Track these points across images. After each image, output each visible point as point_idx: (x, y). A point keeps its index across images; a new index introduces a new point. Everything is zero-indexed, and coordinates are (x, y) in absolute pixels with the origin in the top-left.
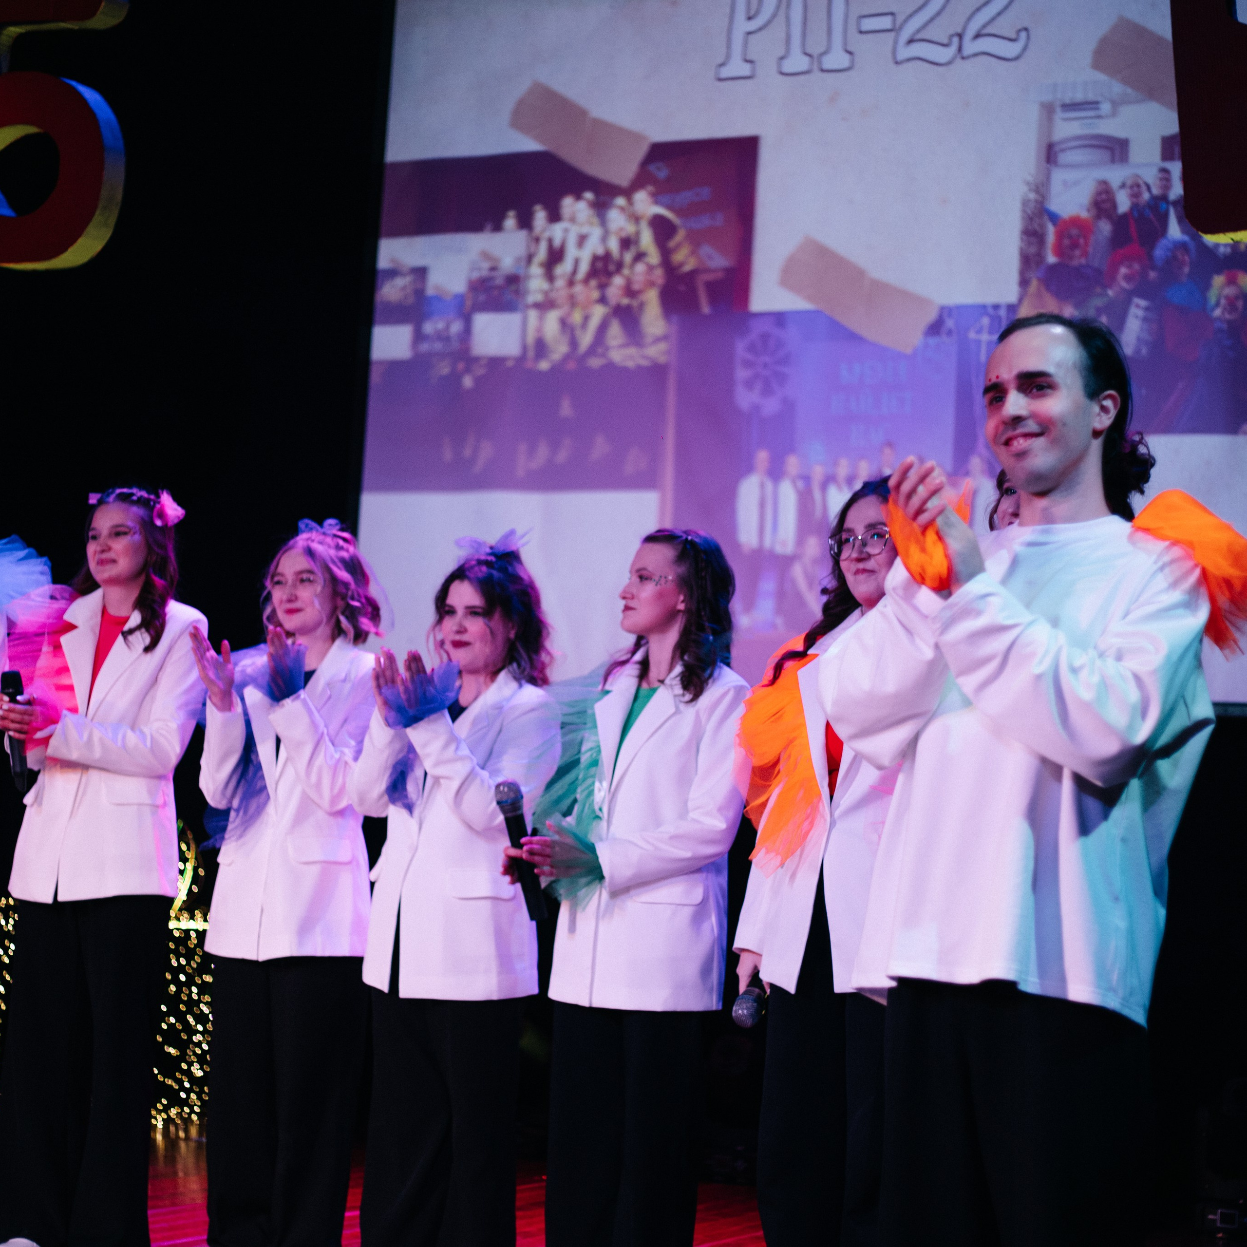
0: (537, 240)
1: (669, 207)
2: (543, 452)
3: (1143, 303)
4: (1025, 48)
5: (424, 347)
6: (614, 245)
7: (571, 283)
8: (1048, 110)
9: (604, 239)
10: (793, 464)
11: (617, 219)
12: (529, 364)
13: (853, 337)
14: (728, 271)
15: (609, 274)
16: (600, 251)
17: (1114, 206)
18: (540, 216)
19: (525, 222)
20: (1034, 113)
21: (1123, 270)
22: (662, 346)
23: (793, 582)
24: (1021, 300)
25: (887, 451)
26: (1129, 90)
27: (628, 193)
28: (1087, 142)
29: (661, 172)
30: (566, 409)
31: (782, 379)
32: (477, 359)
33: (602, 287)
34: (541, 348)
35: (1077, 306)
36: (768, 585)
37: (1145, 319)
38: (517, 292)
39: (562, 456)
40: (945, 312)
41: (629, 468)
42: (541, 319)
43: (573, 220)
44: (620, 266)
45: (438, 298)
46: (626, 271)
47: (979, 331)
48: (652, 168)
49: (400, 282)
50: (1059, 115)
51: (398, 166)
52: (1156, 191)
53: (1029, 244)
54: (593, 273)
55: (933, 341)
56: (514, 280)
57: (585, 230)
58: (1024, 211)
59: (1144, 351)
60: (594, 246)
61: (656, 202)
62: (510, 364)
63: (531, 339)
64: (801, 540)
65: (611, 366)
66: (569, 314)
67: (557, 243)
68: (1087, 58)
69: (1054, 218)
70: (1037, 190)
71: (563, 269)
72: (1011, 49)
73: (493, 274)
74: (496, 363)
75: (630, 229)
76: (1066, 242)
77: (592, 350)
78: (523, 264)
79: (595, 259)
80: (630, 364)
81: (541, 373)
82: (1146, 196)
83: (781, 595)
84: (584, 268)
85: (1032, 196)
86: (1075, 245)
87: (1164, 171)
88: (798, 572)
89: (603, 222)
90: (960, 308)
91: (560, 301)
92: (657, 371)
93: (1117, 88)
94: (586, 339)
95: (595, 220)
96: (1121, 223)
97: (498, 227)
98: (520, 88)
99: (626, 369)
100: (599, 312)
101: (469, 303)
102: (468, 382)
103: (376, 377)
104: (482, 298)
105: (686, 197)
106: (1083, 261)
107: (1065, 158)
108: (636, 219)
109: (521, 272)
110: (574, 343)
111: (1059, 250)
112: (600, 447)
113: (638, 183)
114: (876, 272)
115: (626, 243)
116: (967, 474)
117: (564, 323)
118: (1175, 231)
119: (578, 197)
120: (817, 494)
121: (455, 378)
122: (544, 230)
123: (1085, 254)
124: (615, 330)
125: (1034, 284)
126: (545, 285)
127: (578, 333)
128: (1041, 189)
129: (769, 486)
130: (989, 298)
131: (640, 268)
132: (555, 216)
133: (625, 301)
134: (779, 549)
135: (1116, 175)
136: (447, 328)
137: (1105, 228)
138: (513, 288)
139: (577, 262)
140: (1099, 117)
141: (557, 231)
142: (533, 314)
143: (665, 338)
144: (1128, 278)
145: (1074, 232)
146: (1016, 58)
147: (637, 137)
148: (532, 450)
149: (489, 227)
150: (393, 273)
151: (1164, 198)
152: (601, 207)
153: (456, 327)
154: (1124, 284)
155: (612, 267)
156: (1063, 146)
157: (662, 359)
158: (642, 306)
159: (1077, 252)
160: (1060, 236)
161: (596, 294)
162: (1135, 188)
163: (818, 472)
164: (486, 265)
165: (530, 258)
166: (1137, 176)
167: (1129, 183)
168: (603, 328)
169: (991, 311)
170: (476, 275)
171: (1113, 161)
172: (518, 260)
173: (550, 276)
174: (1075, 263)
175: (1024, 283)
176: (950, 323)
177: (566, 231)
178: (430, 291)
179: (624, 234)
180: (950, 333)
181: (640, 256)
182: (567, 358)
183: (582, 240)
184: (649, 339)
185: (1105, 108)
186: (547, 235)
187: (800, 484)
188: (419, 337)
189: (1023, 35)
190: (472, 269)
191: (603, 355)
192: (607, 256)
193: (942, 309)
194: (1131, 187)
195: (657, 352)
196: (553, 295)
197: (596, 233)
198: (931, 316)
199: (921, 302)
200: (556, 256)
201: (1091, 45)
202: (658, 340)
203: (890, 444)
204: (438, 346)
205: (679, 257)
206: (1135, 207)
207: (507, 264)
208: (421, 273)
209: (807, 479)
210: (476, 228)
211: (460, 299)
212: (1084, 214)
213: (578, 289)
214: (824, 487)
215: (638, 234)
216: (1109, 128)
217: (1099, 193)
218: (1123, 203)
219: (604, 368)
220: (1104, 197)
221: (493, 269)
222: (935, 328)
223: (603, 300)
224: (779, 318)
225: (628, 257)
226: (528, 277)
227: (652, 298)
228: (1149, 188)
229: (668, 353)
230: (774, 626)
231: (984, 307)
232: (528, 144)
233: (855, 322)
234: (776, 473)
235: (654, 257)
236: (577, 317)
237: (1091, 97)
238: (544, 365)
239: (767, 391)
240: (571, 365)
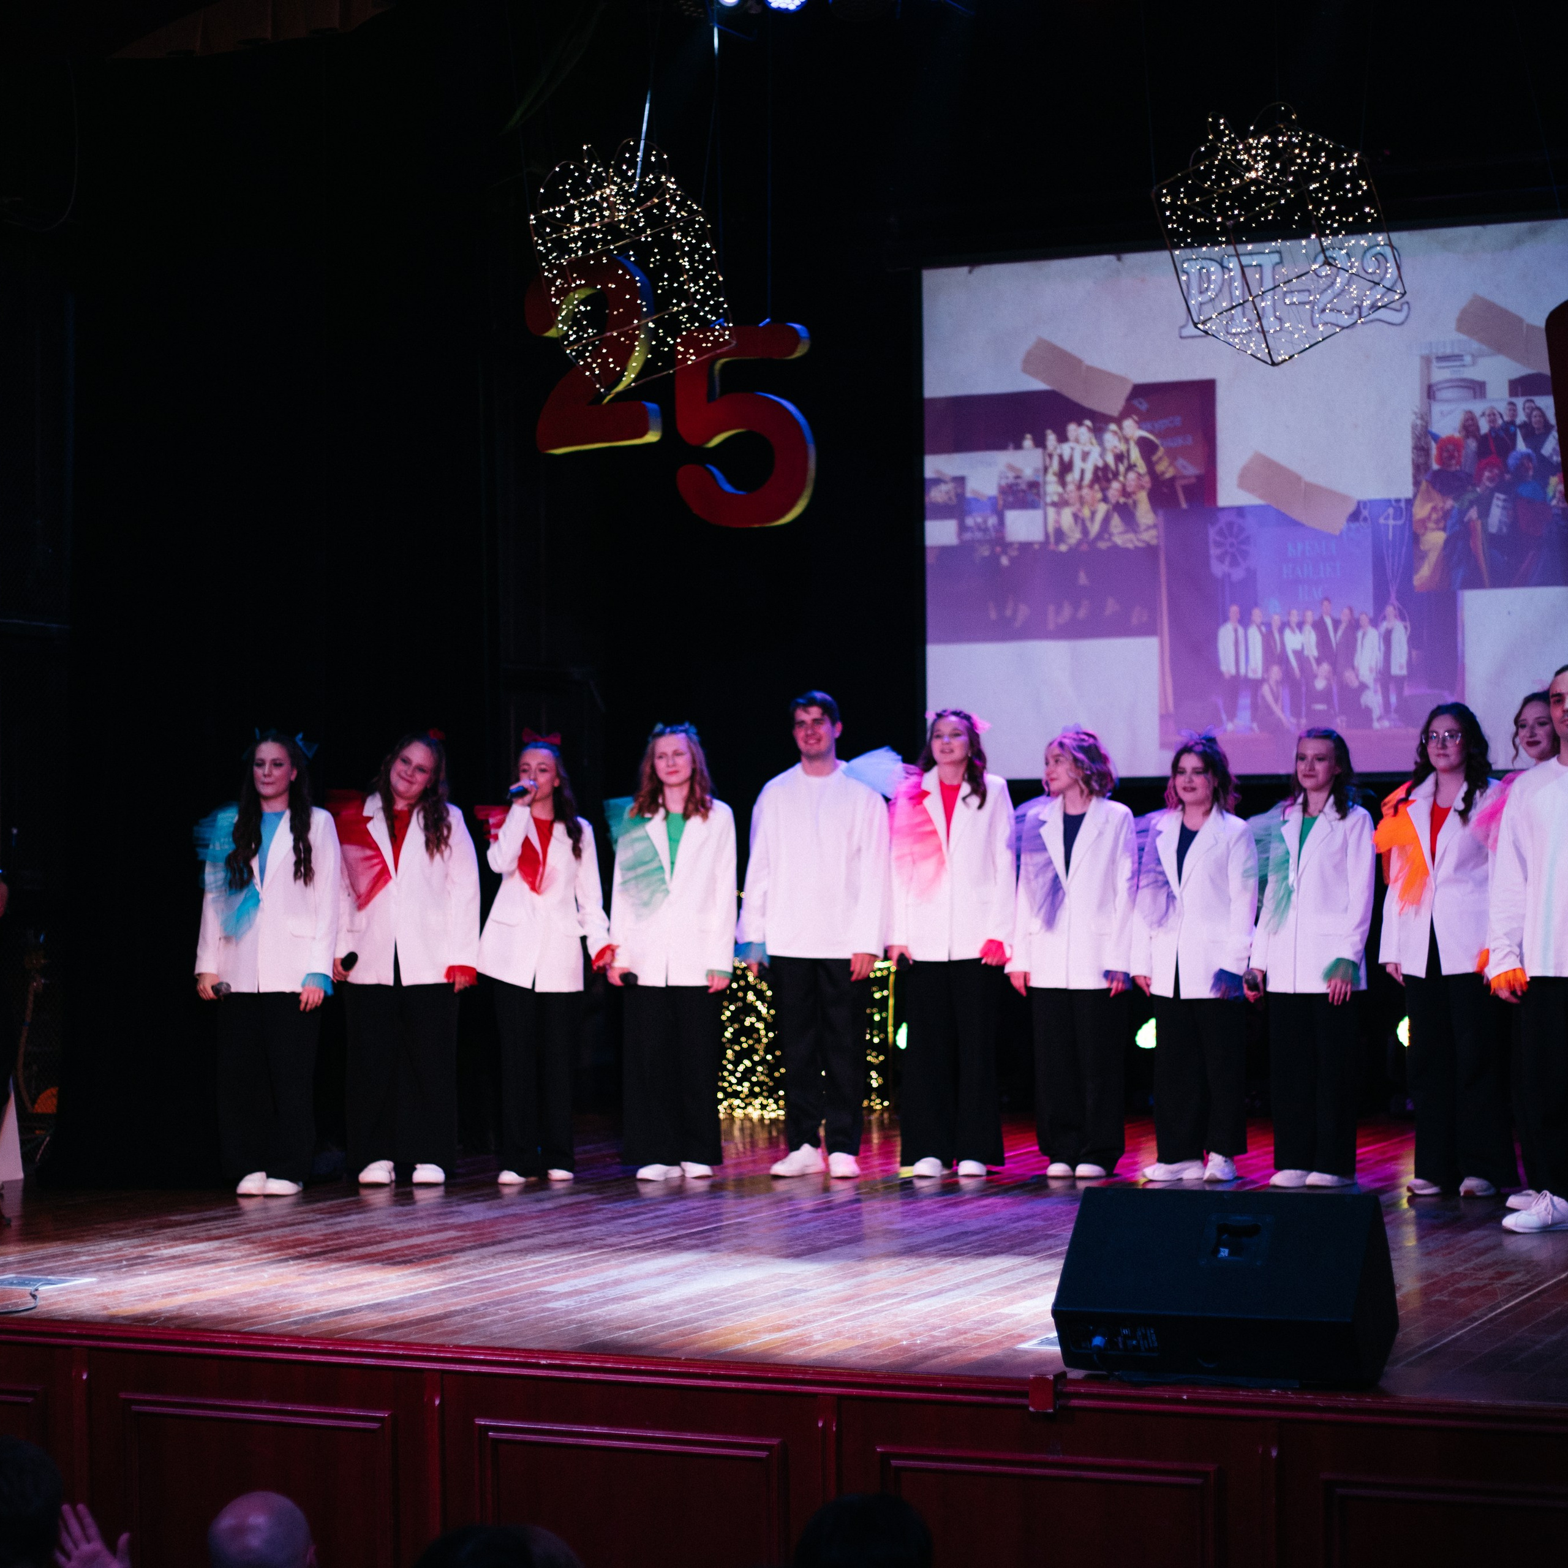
0: (1051, 456)
1: (1151, 432)
2: (1067, 611)
3: (1502, 496)
4: (1407, 317)
5: (968, 536)
6: (1110, 460)
7: (1079, 487)
8: (1427, 361)
9: (1102, 455)
10: (1257, 615)
11: (1111, 439)
12: (1052, 547)
13: (1296, 524)
14: (1199, 478)
15: (1109, 481)
16: (1100, 464)
17: (1478, 429)
18: (1051, 438)
19: (1040, 443)
20: (1416, 364)
21: (1487, 474)
22: (1153, 532)
23: (1263, 698)
24: (1415, 496)
25: (1326, 603)
26: (1484, 347)
27: (1118, 421)
28: (1454, 384)
29: (1143, 406)
30: (1083, 579)
31: (1245, 554)
32: (1011, 544)
33: (1104, 490)
34: (1060, 535)
35: (1456, 499)
36: (1245, 701)
37: (1504, 508)
38: (1038, 494)
39: (1082, 613)
40: (1361, 506)
41: (1134, 621)
42: (1059, 514)
43: (1077, 441)
44: (1116, 475)
45: (976, 500)
46: (1121, 478)
47: (1387, 518)
48: (1136, 402)
49: (944, 488)
50: (1435, 364)
51: (934, 401)
52: (1506, 418)
53: (1419, 456)
54: (1096, 479)
55: (1353, 526)
56: (1034, 485)
57: (1086, 449)
58: (1413, 433)
59: (1505, 530)
60: (1095, 459)
61: (1140, 428)
62: (1036, 547)
63: (1051, 529)
64: (1266, 669)
65: (1115, 547)
66: (1080, 510)
67: (1066, 458)
68: (1453, 325)
69: (1435, 437)
70: (1422, 418)
71: (1073, 477)
72: (1398, 317)
73: (1019, 481)
74: (1025, 547)
75: (1122, 447)
76: (1445, 454)
77: (1100, 536)
78: (1041, 473)
79: (1097, 469)
80: (1130, 546)
81: (1061, 553)
82: (1500, 422)
83: (1254, 707)
84: (1088, 476)
85: (1419, 422)
86: (1452, 457)
87: (1512, 404)
88: (1266, 690)
89: (1101, 442)
90: (1373, 503)
91: (1071, 501)
92: (1150, 551)
93: (1475, 345)
94: (1094, 528)
95: (1094, 441)
96: (1483, 441)
97: (1018, 446)
98: (1026, 344)
99: (1127, 550)
100: (1102, 508)
101: (1001, 502)
102: (1005, 561)
103: (930, 559)
104: (1011, 499)
105: (1162, 424)
106: (1458, 468)
107: (1442, 395)
108: (1127, 440)
109: (1040, 480)
110: (1085, 531)
111: (1440, 460)
112: (1111, 606)
113: (1126, 413)
114: (1309, 477)
115: (1119, 458)
116: (1384, 618)
117: (1076, 516)
118: (1521, 446)
119: (1080, 424)
120: (1277, 636)
121: (995, 558)
122: (1055, 448)
123: (1459, 463)
124: (1116, 521)
125: (1424, 485)
126: (1060, 489)
127: (1088, 524)
128: (1425, 417)
129: (1241, 631)
130: (1393, 495)
131: (1132, 476)
132: (1063, 438)
133: (1122, 500)
134: (1251, 675)
135: (1478, 407)
136: (985, 522)
137: (1472, 444)
138: (1035, 491)
139: (1083, 472)
140: (1464, 366)
141: (1066, 449)
142: (1051, 511)
143: (1155, 526)
144: (1491, 479)
145: (1451, 447)
146: (1402, 323)
147: (1123, 380)
148: (1058, 611)
149: (1011, 445)
150: (937, 481)
151: (1512, 423)
152: (1098, 431)
153: (992, 521)
154: (1488, 484)
155: (1110, 476)
156: (1440, 386)
157: (1154, 542)
158: (1135, 503)
159: (1454, 462)
160: (1441, 450)
161: (1099, 495)
162: (1492, 416)
163: (1276, 620)
164: (1011, 475)
165: (1046, 470)
166: (1493, 408)
167: (1487, 412)
168: (1106, 520)
169: (1393, 503)
170: (1004, 482)
171: (1475, 397)
172: (1036, 470)
173: (1063, 483)
174: (1453, 469)
175: (1417, 483)
176: (1365, 513)
177: (1072, 449)
178: (969, 494)
179: (1118, 451)
180: (1365, 519)
181: (1131, 467)
182: (1080, 543)
183: (1085, 456)
184: (1143, 527)
185: (1468, 359)
186: (1059, 451)
187: (1263, 629)
188: (962, 528)
189: (1405, 307)
190: (1001, 478)
191: (1110, 539)
192: (1106, 467)
193: (1359, 503)
194: (1489, 415)
195: (1149, 536)
196: (1066, 496)
197: (1096, 450)
198: (1351, 508)
199: (1344, 498)
200: (1066, 467)
201: (1455, 314)
202: (1149, 528)
203: (1327, 599)
204: (979, 535)
205: (1161, 467)
206: (1492, 429)
207: (1028, 473)
208: (960, 481)
209: (1268, 625)
210: (1001, 446)
211: (993, 500)
212: (1457, 435)
213: (1085, 491)
214: (1281, 631)
215: (1128, 451)
216: (1472, 373)
217: (1466, 420)
218: (1484, 427)
219: (1109, 548)
220: (1470, 422)
221: (1017, 477)
222: (1355, 516)
223: (1105, 499)
224: (1240, 511)
225: (1122, 468)
226: (1045, 483)
227: (1142, 497)
228: (1501, 416)
229: (1158, 537)
230: (1251, 729)
231: (1389, 501)
232: (1037, 385)
233: (1296, 513)
234: (1245, 621)
235: (1142, 468)
236: (1086, 512)
237: (1457, 352)
238: (1063, 548)
239: (1234, 563)
240: (1084, 547)
